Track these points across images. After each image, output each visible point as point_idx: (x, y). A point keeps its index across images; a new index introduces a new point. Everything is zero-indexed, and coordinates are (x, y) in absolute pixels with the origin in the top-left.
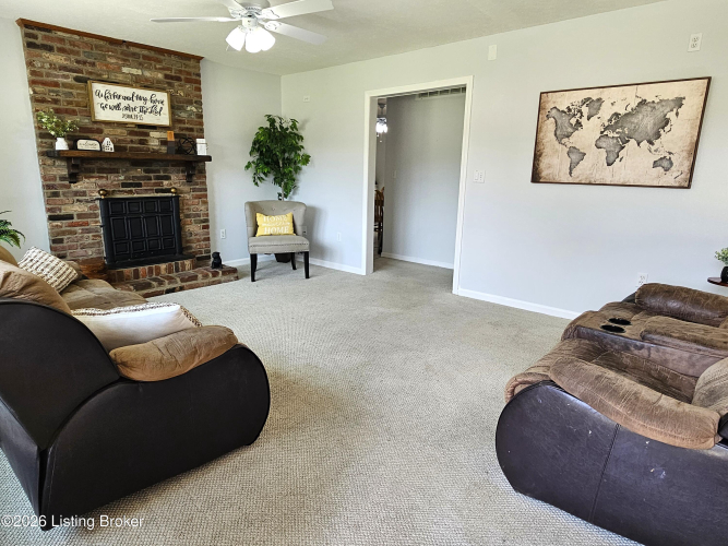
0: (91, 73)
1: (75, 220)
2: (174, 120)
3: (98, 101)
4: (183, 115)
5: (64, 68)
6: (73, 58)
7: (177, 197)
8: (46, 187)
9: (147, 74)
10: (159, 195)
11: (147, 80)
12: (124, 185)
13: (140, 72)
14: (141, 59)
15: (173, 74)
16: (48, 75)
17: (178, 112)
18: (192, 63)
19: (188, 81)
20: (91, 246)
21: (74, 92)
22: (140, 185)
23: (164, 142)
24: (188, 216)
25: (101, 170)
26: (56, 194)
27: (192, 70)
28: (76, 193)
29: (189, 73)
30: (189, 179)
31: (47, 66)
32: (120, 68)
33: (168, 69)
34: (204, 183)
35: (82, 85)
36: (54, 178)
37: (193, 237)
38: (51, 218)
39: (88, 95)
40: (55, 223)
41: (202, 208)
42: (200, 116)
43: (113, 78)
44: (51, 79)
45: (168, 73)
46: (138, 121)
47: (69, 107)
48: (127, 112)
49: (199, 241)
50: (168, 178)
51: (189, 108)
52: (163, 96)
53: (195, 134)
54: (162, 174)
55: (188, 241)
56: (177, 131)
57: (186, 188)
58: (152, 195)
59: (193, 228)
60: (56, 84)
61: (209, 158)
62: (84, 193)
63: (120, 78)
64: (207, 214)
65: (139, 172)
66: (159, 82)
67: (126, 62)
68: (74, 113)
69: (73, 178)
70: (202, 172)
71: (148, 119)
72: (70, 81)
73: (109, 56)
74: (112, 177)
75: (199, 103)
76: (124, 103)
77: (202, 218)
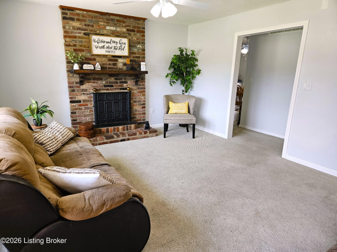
0: (91, 31)
1: (82, 103)
2: (131, 53)
3: (94, 44)
4: (135, 50)
5: (79, 29)
6: (83, 23)
7: (130, 93)
8: (70, 87)
10: (122, 91)
11: (118, 32)
12: (105, 86)
14: (116, 22)
15: (131, 29)
16: (72, 32)
17: (133, 48)
18: (141, 22)
19: (138, 32)
20: (88, 115)
21: (83, 40)
22: (112, 86)
23: (125, 64)
24: (135, 102)
25: (94, 79)
26: (73, 91)
27: (141, 26)
28: (83, 90)
29: (139, 28)
30: (137, 83)
31: (71, 28)
32: (105, 27)
33: (128, 26)
34: (144, 85)
35: (87, 36)
36: (73, 83)
37: (137, 112)
38: (71, 102)
39: (89, 42)
40: (73, 104)
41: (143, 97)
42: (144, 50)
43: (102, 33)
44: (73, 34)
45: (129, 28)
46: (113, 54)
47: (81, 48)
48: (108, 50)
49: (140, 114)
50: (126, 82)
51: (138, 46)
52: (125, 41)
53: (141, 59)
54: (123, 80)
55: (134, 114)
56: (132, 58)
57: (135, 88)
58: (118, 91)
59: (137, 108)
60: (75, 37)
61: (147, 72)
62: (86, 90)
63: (105, 32)
64: (145, 101)
65: (112, 79)
66: (124, 33)
67: (108, 24)
68: (83, 51)
69: (82, 83)
70: (143, 79)
71: (118, 53)
72: (82, 35)
73: (100, 21)
74: (99, 82)
75: (144, 43)
76: (106, 45)
77: (142, 103)
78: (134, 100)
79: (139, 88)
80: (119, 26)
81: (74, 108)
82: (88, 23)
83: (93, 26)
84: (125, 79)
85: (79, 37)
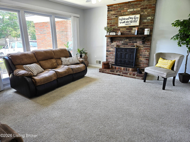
0: (119, 14)
1: (111, 52)
2: (142, 23)
6: (116, 11)
7: (137, 49)
8: (107, 44)
9: (135, 10)
10: (132, 47)
12: (123, 44)
13: (133, 10)
15: (144, 7)
22: (127, 44)
28: (112, 46)
31: (110, 15)
32: (127, 10)
33: (142, 6)
34: (149, 44)
35: (117, 18)
38: (107, 51)
39: (117, 21)
41: (147, 53)
43: (125, 14)
44: (111, 18)
47: (114, 24)
51: (148, 18)
52: (138, 16)
54: (134, 41)
56: (142, 27)
57: (142, 46)
59: (142, 59)
63: (127, 13)
65: (128, 40)
66: (138, 11)
67: (129, 8)
71: (133, 24)
72: (114, 17)
73: (125, 8)
74: (120, 42)
76: (126, 21)
77: (146, 56)
78: (140, 54)
79: (145, 47)
80: (135, 8)
81: (107, 54)
82: (118, 10)
83: (120, 11)
84: (136, 40)
85: (113, 19)
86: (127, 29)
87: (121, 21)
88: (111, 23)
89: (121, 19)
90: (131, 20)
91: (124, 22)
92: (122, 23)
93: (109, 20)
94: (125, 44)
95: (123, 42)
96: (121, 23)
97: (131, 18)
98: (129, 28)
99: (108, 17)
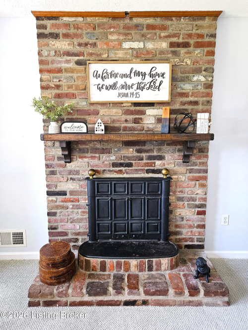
0: (91, 54)
1: (68, 196)
3: (94, 82)
4: (187, 87)
5: (68, 54)
6: (76, 41)
7: (169, 180)
8: (47, 166)
9: (150, 45)
10: (151, 175)
11: (148, 52)
12: (114, 165)
13: (141, 45)
14: (145, 30)
15: (181, 40)
16: (53, 62)
17: (181, 84)
19: (198, 45)
21: (75, 75)
22: (130, 165)
23: (159, 120)
24: (180, 199)
25: (95, 150)
26: (53, 173)
27: (204, 31)
28: (70, 172)
29: (200, 36)
30: (186, 159)
31: (53, 53)
32: (120, 44)
33: (174, 36)
34: (205, 164)
35: (82, 67)
36: (53, 158)
37: (184, 222)
38: (49, 193)
39: (86, 78)
40: (51, 198)
41: (200, 191)
42: (209, 86)
43: (112, 56)
44: (55, 66)
45: (175, 40)
46: (134, 99)
47: (71, 91)
48: (124, 91)
49: (190, 227)
50: (161, 158)
51: (195, 79)
52: (164, 68)
53: (200, 107)
54: (155, 154)
56: (177, 106)
57: (182, 169)
58: (142, 176)
59: (184, 213)
60: (60, 71)
61: (211, 137)
62: (77, 172)
63: (120, 54)
64: (205, 199)
65: (131, 152)
66: (162, 52)
67: (127, 36)
68: (73, 96)
69: (68, 158)
70: (204, 151)
71: (146, 96)
72: (72, 65)
73: (111, 33)
74: (104, 157)
75: (210, 71)
76: (121, 81)
77: (197, 203)
78: (179, 195)
79: (191, 171)
80: (152, 39)
81: (53, 204)
82: (85, 40)
83: (95, 45)
84: (159, 150)
85: (66, 70)
86: (128, 112)
87: (99, 81)
88: (58, 87)
89: (100, 72)
90: (139, 79)
91: (113, 86)
92: (104, 90)
93: (49, 71)
94: (121, 165)
95: (113, 158)
96: (100, 88)
97: (138, 74)
98: (133, 108)
99: (41, 62)
